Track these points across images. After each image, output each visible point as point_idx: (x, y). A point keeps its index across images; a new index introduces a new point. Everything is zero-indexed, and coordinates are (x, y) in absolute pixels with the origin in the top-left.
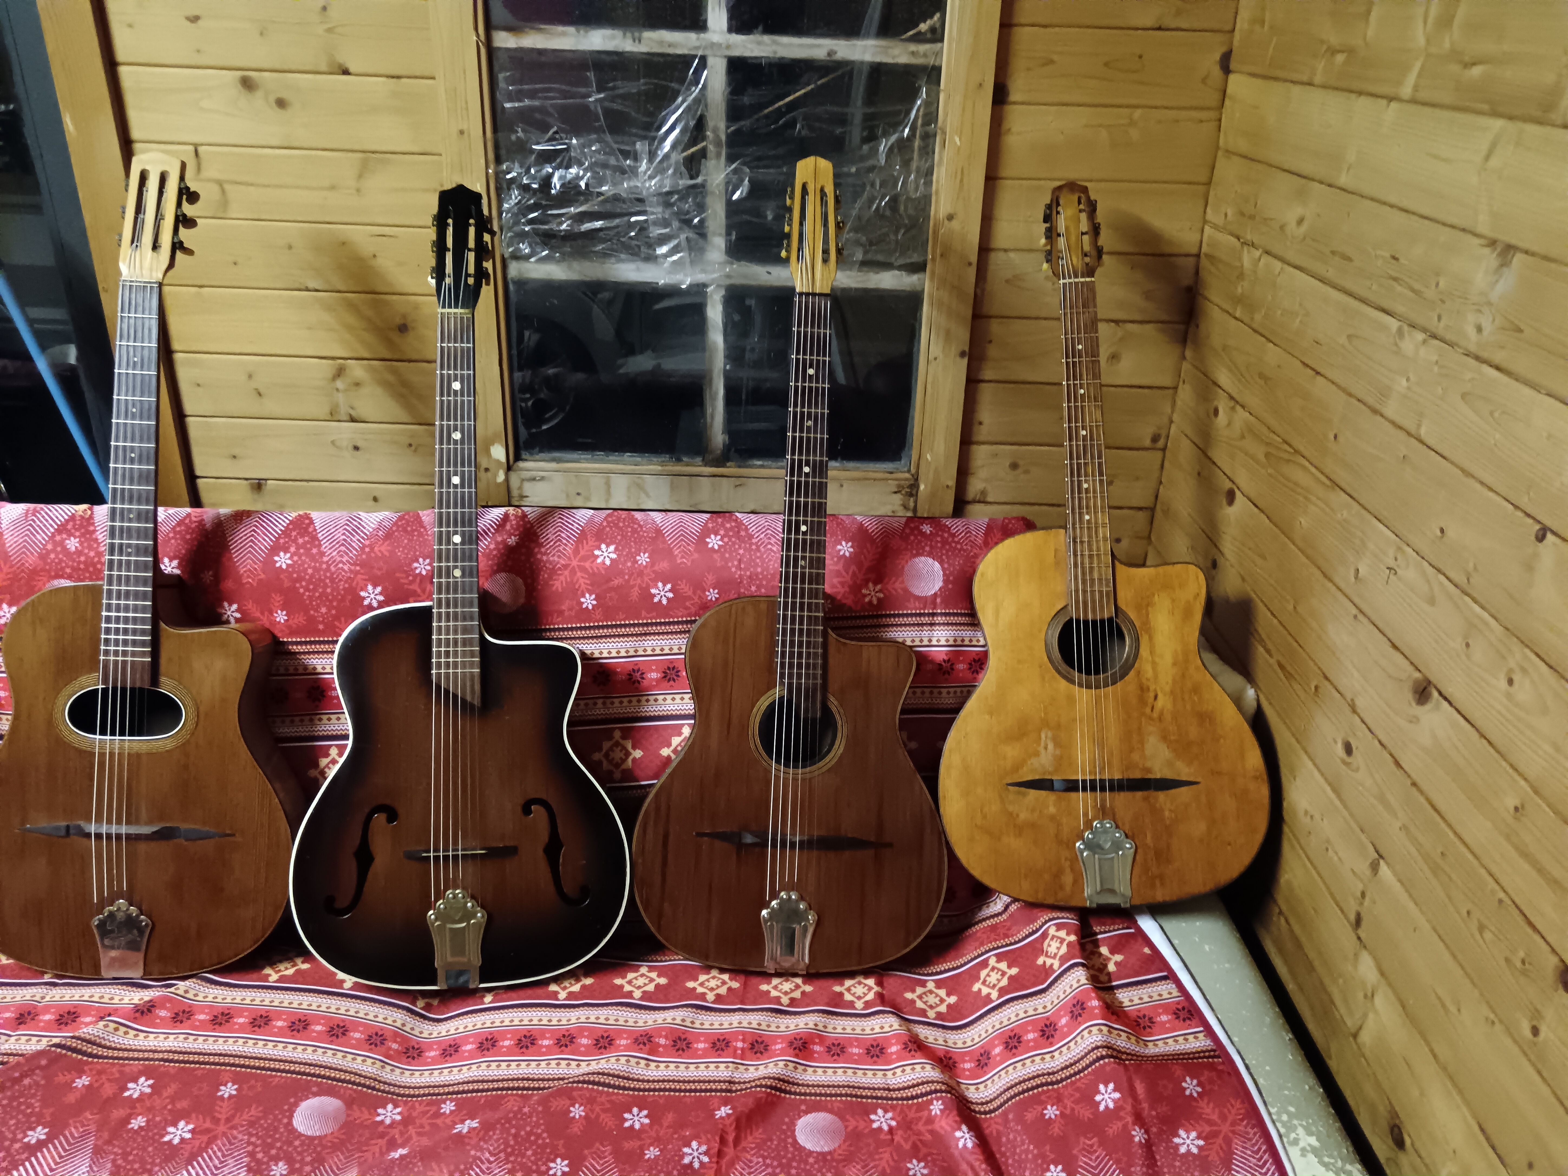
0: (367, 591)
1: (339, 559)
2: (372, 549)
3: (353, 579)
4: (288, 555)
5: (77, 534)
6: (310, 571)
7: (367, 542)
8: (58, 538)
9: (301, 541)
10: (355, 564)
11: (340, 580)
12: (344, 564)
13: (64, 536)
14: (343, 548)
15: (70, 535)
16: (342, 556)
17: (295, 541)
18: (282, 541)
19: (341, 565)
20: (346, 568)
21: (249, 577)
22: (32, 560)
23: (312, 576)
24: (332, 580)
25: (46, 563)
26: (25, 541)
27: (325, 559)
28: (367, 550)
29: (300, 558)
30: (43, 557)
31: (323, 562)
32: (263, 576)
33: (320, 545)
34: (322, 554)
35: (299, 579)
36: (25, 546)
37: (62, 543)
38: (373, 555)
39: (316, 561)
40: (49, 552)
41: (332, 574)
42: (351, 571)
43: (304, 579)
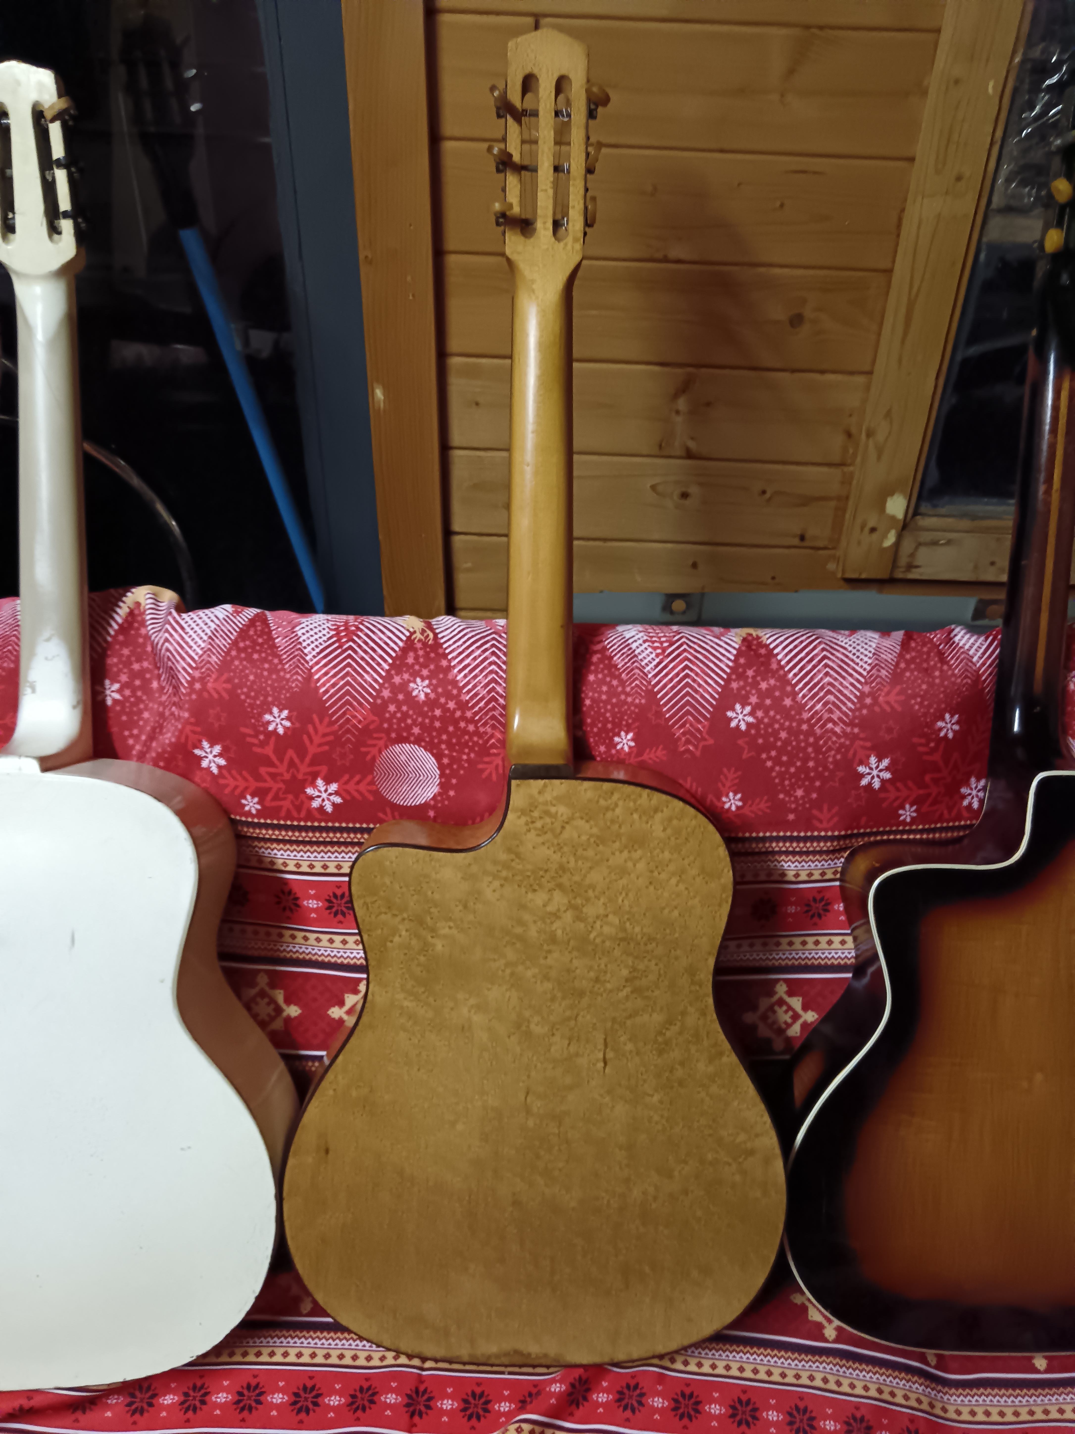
0: (867, 764)
1: (826, 716)
2: (875, 699)
3: (848, 748)
4: (748, 709)
5: (425, 672)
6: (783, 735)
7: (867, 689)
8: (397, 680)
9: (764, 686)
10: (852, 724)
11: (830, 749)
12: (835, 723)
13: (406, 676)
14: (830, 697)
15: (415, 674)
16: (830, 711)
17: (755, 684)
18: (734, 685)
19: (830, 725)
20: (838, 730)
21: (688, 742)
22: (361, 715)
23: (786, 742)
24: (817, 750)
25: (383, 720)
26: (348, 683)
27: (806, 716)
28: (868, 701)
29: (766, 712)
30: (378, 709)
31: (801, 721)
32: (711, 742)
33: (795, 694)
34: (801, 708)
35: (767, 747)
36: (348, 693)
37: (403, 688)
38: (877, 709)
39: (791, 719)
40: (385, 703)
41: (818, 739)
42: (845, 734)
43: (774, 747)
